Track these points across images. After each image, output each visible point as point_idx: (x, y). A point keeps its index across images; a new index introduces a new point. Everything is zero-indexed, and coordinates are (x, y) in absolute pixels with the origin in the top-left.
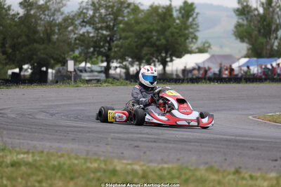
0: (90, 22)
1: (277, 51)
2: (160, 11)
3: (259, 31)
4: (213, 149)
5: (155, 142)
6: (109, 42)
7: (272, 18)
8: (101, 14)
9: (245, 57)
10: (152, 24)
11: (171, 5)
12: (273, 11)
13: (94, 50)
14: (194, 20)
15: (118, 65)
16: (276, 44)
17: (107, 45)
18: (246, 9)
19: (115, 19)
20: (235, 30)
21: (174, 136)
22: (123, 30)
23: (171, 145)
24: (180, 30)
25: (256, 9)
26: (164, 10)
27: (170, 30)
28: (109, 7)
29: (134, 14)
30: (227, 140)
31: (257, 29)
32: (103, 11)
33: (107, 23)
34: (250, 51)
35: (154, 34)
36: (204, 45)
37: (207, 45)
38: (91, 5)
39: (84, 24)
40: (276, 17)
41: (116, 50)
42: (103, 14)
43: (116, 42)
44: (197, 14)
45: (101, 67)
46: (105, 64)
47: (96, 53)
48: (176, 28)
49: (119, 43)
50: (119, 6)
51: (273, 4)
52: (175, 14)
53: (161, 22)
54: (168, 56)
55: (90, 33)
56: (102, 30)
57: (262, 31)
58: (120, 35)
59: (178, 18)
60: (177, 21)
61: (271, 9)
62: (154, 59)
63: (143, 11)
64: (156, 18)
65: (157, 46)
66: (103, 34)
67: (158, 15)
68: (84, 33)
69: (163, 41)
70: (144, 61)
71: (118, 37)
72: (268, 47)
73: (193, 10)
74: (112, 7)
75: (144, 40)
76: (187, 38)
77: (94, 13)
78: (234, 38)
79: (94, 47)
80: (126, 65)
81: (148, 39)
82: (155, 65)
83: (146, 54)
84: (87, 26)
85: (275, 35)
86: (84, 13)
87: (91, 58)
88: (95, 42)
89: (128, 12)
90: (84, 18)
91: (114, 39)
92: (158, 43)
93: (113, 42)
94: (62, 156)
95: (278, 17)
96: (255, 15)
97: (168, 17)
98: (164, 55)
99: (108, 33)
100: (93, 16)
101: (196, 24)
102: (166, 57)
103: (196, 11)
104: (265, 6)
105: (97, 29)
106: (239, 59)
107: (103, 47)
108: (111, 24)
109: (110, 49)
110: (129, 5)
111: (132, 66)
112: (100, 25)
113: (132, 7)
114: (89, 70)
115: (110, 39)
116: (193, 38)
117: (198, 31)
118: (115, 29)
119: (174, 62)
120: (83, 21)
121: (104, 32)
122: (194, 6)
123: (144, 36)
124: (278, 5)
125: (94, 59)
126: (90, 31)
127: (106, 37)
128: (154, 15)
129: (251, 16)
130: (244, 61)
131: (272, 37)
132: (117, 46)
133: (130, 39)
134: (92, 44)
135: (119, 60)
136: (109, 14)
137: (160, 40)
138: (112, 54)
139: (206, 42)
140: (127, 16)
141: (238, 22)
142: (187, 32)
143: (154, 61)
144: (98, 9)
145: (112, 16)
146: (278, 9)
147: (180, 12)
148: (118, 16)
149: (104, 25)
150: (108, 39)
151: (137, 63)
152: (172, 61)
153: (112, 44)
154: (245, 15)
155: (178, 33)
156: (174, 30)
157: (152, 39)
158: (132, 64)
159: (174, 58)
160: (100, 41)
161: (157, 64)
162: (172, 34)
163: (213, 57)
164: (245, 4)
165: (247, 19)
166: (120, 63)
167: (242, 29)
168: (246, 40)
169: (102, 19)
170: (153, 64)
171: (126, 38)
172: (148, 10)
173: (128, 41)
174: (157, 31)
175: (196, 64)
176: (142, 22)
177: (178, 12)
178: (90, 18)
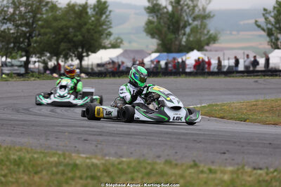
0: (11, 19)
1: (185, 46)
2: (77, 8)
3: (169, 28)
4: (159, 142)
5: (101, 135)
6: (28, 38)
7: (181, 15)
8: (20, 12)
9: (156, 52)
10: (69, 21)
11: (86, 3)
12: (182, 10)
13: (14, 46)
14: (107, 17)
15: (37, 60)
16: (184, 39)
17: (27, 41)
18: (156, 8)
19: (34, 17)
20: (146, 27)
21: (114, 129)
22: (42, 27)
23: (117, 139)
24: (96, 27)
25: (166, 7)
26: (81, 8)
27: (86, 27)
28: (29, 5)
29: (52, 11)
30: (167, 133)
31: (166, 26)
32: (22, 9)
33: (26, 20)
34: (160, 47)
35: (71, 30)
36: (116, 40)
37: (119, 41)
38: (12, 3)
39: (5, 21)
40: (184, 14)
41: (35, 45)
42: (23, 12)
43: (34, 38)
44: (110, 12)
45: (21, 61)
46: (24, 59)
47: (16, 48)
48: (92, 25)
49: (38, 39)
50: (38, 4)
51: (182, 3)
52: (90, 11)
53: (77, 20)
54: (84, 51)
55: (11, 29)
56: (22, 27)
57: (171, 27)
58: (39, 31)
59: (93, 16)
60: (93, 19)
61: (179, 7)
62: (71, 54)
63: (60, 9)
64: (73, 16)
65: (74, 42)
66: (23, 31)
67: (75, 12)
68: (5, 29)
69: (80, 37)
70: (62, 56)
71: (37, 33)
72: (177, 43)
73: (106, 8)
74: (32, 5)
75: (62, 36)
76: (102, 35)
77: (14, 11)
78: (145, 34)
79: (14, 43)
80: (44, 60)
81: (66, 35)
82: (72, 60)
83: (64, 50)
84: (8, 23)
85: (183, 32)
86: (5, 11)
87: (11, 53)
88: (15, 38)
89: (47, 10)
90: (5, 15)
91: (33, 35)
92: (75, 39)
93: (32, 38)
94: (21, 150)
95: (187, 15)
96: (164, 13)
97: (84, 15)
98: (80, 50)
99: (27, 30)
100: (14, 14)
101: (109, 21)
102: (82, 52)
103: (109, 9)
104: (174, 4)
105: (17, 26)
106: (150, 54)
107: (23, 42)
108: (31, 21)
109: (29, 45)
110: (47, 3)
111: (51, 61)
112: (20, 22)
113: (50, 5)
114: (10, 64)
115: (30, 35)
116: (107, 35)
117: (111, 27)
118: (34, 26)
119: (90, 57)
120: (4, 19)
121: (24, 29)
122: (107, 4)
123: (62, 32)
124: (186, 3)
125: (14, 54)
126: (10, 27)
127: (25, 33)
128: (71, 12)
129: (161, 14)
130: (155, 56)
131: (180, 33)
132: (36, 42)
133: (48, 35)
134: (12, 40)
135: (38, 55)
136: (29, 12)
137: (77, 36)
138: (31, 50)
139: (118, 38)
140: (46, 14)
141: (149, 19)
142: (100, 28)
143: (71, 56)
144: (18, 7)
145: (31, 14)
146: (186, 7)
147: (94, 10)
148: (36, 14)
149: (24, 22)
150: (28, 35)
151: (55, 58)
152: (88, 55)
153: (31, 40)
154: (155, 12)
155: (93, 30)
156: (90, 27)
157: (69, 36)
158: (50, 59)
159: (90, 53)
160: (20, 37)
161: (74, 59)
162: (88, 31)
163: (126, 52)
164: (155, 2)
165: (157, 16)
166: (38, 57)
167: (151, 26)
168: (156, 36)
169: (22, 17)
170: (70, 59)
171: (45, 34)
172: (65, 8)
173: (47, 37)
174: (74, 28)
175: (111, 59)
176: (60, 19)
177: (92, 10)
178: (11, 16)
